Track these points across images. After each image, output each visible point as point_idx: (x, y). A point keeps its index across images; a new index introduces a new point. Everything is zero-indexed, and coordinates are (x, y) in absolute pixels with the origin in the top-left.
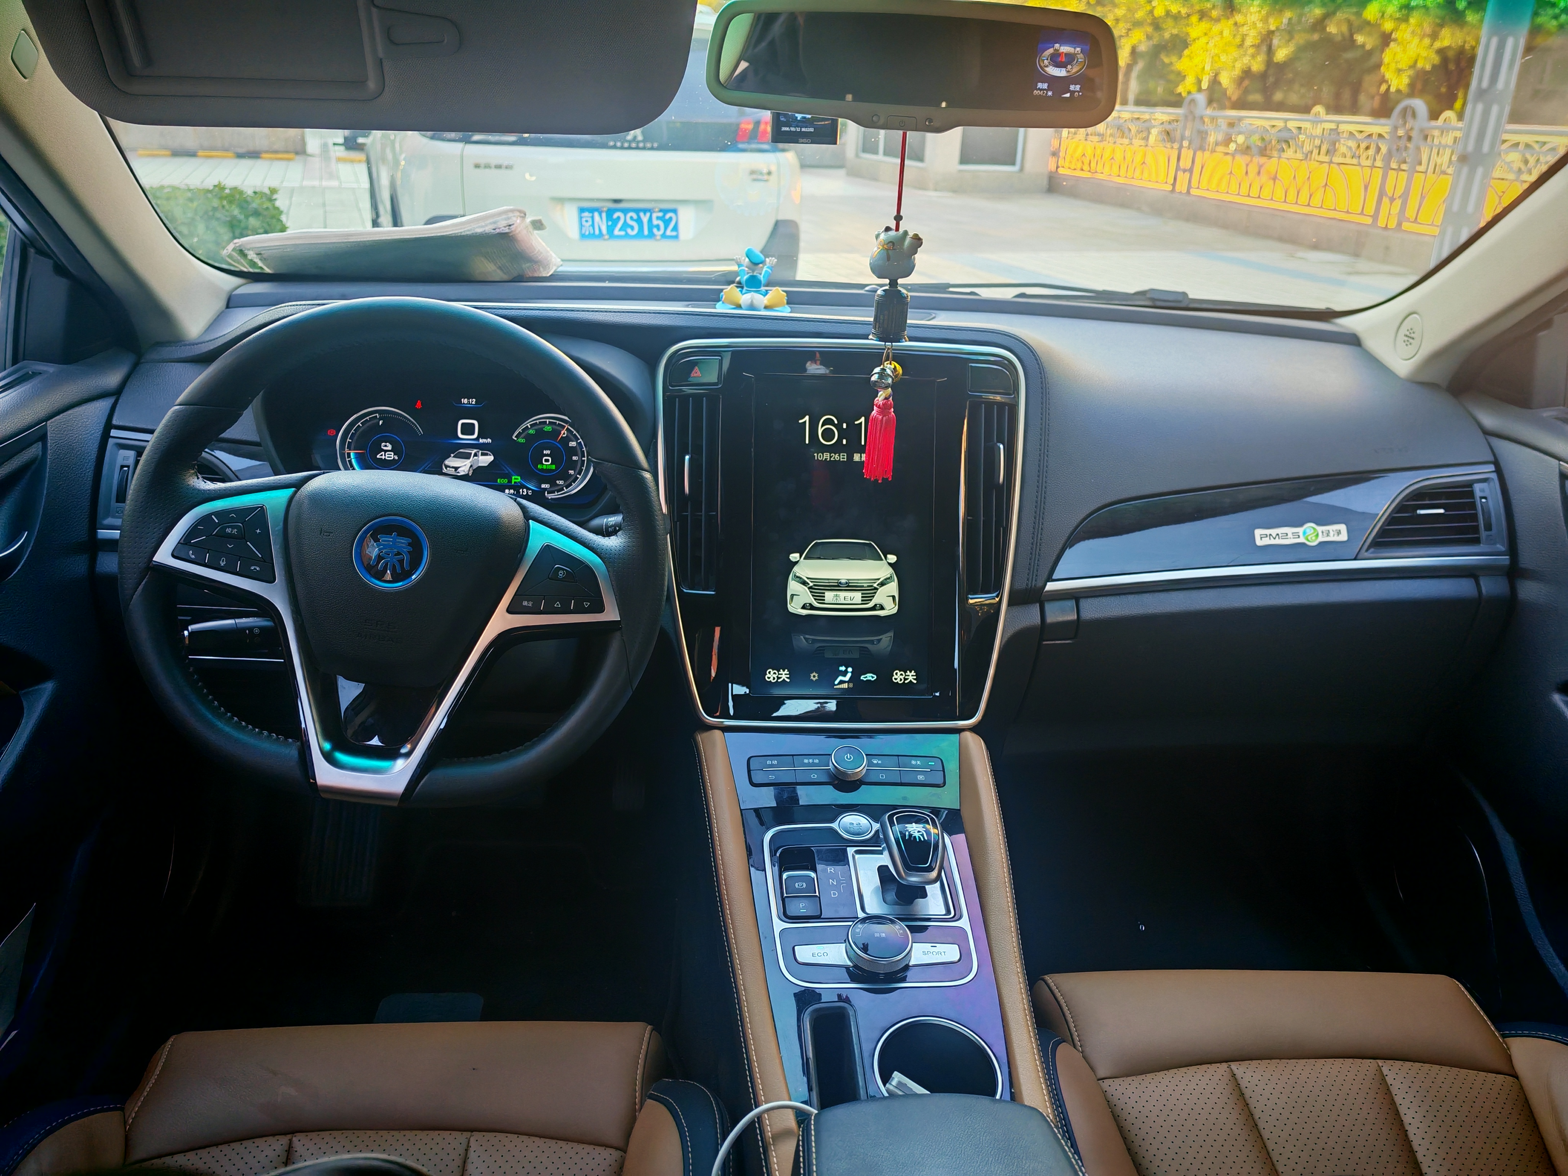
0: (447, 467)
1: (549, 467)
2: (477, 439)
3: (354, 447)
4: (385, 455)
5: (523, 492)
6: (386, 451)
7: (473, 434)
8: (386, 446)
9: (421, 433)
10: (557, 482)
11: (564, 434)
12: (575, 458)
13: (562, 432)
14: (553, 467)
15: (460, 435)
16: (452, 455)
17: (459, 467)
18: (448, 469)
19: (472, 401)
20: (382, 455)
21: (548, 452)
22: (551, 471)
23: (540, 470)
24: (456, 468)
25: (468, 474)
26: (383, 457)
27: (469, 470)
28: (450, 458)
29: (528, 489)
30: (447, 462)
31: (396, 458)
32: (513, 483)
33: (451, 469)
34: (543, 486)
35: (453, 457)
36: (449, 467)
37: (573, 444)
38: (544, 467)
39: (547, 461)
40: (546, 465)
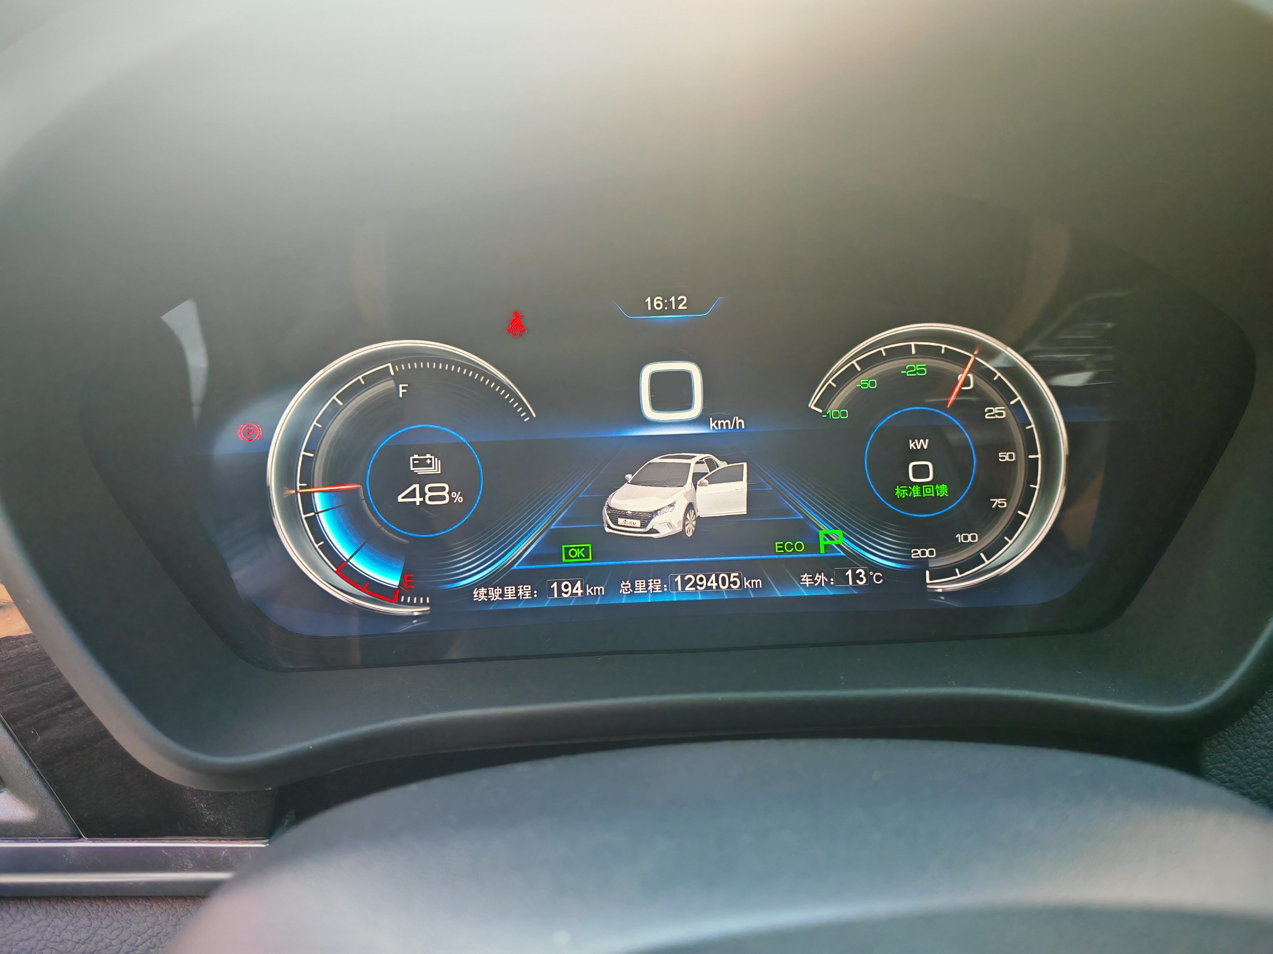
0: (615, 514)
1: (929, 492)
2: (702, 420)
3: (324, 479)
4: (423, 495)
5: (856, 577)
6: (423, 480)
7: (687, 405)
8: (422, 463)
9: (529, 414)
10: (960, 537)
11: (966, 382)
12: (1005, 457)
13: (961, 378)
14: (943, 490)
15: (648, 411)
16: (629, 477)
17: (655, 513)
18: (621, 521)
19: (678, 303)
20: (412, 494)
21: (924, 444)
22: (937, 502)
23: (909, 503)
24: (645, 518)
25: (683, 532)
26: (418, 500)
27: (685, 519)
28: (626, 487)
29: (872, 567)
30: (618, 500)
31: (458, 498)
32: (822, 550)
33: (629, 522)
34: (917, 554)
35: (633, 483)
36: (624, 515)
37: (998, 412)
38: (916, 492)
39: (921, 472)
40: (920, 484)
